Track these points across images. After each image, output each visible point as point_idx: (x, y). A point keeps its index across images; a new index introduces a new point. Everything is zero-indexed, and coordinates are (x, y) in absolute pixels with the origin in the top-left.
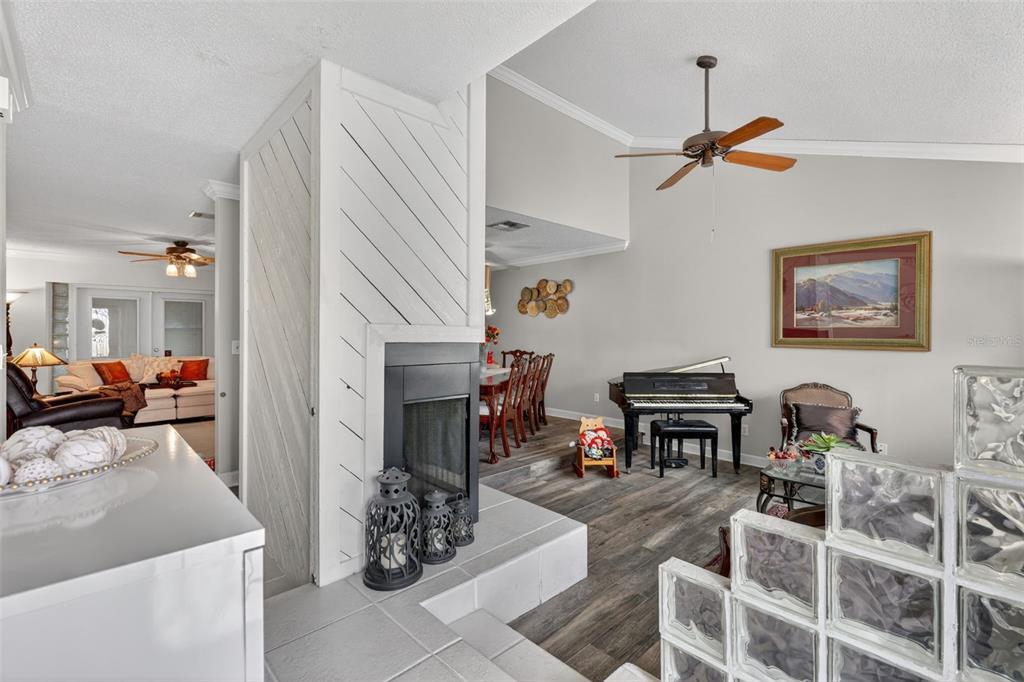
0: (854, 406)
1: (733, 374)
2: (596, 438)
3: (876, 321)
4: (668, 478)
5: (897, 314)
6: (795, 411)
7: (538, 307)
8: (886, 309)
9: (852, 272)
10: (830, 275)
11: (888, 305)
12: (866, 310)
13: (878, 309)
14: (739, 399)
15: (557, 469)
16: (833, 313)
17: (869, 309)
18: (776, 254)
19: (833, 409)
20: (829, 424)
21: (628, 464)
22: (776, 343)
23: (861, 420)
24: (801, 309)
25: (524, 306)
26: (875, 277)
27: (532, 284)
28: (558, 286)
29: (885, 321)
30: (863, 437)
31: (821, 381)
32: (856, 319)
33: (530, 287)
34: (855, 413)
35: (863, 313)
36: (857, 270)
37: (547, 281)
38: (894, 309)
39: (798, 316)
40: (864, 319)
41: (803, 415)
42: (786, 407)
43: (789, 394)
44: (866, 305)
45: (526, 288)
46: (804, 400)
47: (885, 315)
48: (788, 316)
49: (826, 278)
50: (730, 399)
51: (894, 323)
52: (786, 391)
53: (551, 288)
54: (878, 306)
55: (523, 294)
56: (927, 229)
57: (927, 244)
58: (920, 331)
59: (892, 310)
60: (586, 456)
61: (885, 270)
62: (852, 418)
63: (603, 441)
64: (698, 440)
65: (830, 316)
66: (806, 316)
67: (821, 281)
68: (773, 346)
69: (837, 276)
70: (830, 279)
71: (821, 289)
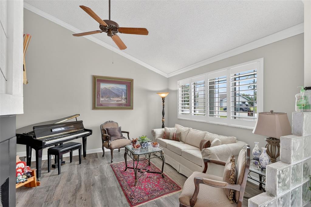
0: (119, 126)
3: (122, 102)
5: (127, 100)
9: (116, 87)
11: (125, 97)
13: (122, 98)
16: (111, 99)
18: (94, 77)
24: (102, 97)
26: (122, 89)
29: (124, 102)
30: (125, 135)
32: (117, 101)
34: (120, 128)
35: (119, 99)
39: (101, 99)
40: (119, 101)
43: (103, 126)
44: (119, 97)
49: (109, 88)
51: (125, 102)
56: (132, 78)
57: (132, 83)
58: (131, 104)
59: (125, 99)
61: (124, 87)
62: (120, 130)
65: (110, 100)
66: (103, 99)
67: (108, 88)
68: (93, 109)
69: (113, 88)
70: (110, 88)
71: (108, 91)
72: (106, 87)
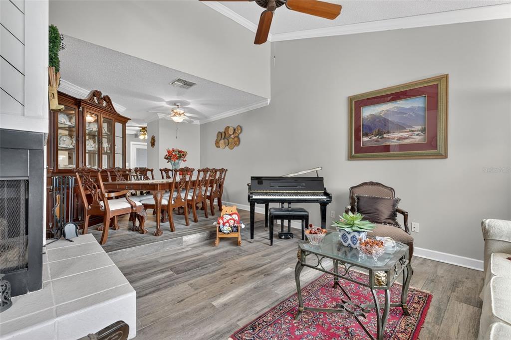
0: (396, 197)
1: (323, 178)
2: (230, 219)
3: (411, 140)
4: (276, 245)
5: (425, 134)
6: (357, 201)
7: (225, 143)
8: (418, 131)
9: (397, 107)
10: (383, 111)
11: (419, 128)
12: (405, 132)
13: (413, 131)
14: (326, 194)
15: (206, 240)
16: (385, 136)
17: (407, 132)
18: (351, 99)
19: (382, 198)
20: (378, 210)
21: (252, 237)
22: (351, 157)
23: (400, 206)
24: (366, 135)
25: (218, 143)
26: (412, 109)
27: (222, 130)
28: (234, 130)
29: (417, 139)
30: (400, 218)
31: (375, 181)
32: (399, 139)
33: (221, 131)
34: (397, 201)
35: (404, 134)
36: (399, 106)
37: (229, 127)
38: (423, 130)
39: (365, 139)
40: (404, 139)
41: (362, 203)
42: (352, 198)
43: (355, 190)
44: (405, 129)
45: (219, 132)
46: (363, 193)
47: (417, 135)
48: (358, 139)
49: (380, 113)
50: (320, 193)
51: (423, 140)
52: (352, 188)
53: (231, 131)
54: (413, 129)
55: (217, 136)
56: (445, 73)
57: (445, 83)
58: (441, 143)
60: (220, 231)
62: (394, 206)
63: (235, 221)
64: (301, 221)
65: (383, 138)
66: (368, 139)
67: (378, 115)
68: (348, 160)
69: (387, 111)
70: (383, 113)
71: (377, 120)
72: (374, 113)
